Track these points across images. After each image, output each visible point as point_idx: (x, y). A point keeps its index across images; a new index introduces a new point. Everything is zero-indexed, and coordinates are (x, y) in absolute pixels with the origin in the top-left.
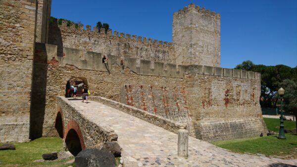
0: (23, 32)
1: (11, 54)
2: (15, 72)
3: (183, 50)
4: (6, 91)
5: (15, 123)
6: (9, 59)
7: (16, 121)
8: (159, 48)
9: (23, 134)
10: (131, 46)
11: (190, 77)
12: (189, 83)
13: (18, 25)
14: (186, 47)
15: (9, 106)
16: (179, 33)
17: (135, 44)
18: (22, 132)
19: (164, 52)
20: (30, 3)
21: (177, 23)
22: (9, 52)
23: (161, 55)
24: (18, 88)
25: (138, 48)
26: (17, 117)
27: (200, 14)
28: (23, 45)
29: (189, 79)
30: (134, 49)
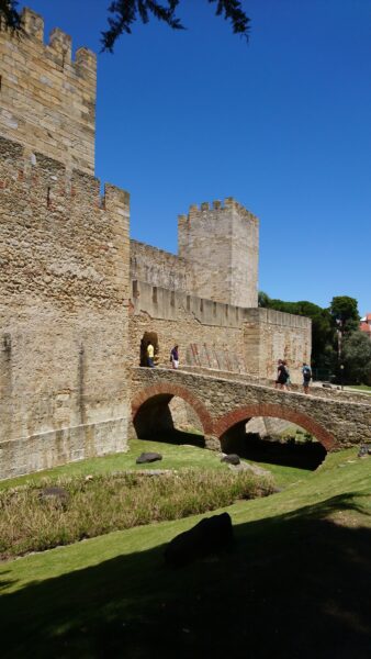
0: (117, 256)
1: (104, 297)
2: (110, 328)
3: (215, 276)
4: (102, 362)
5: (112, 419)
6: (103, 305)
7: (112, 415)
8: (174, 269)
9: (121, 438)
10: (139, 263)
11: (251, 327)
12: (250, 337)
13: (110, 245)
14: (220, 272)
15: (104, 389)
16: (203, 245)
17: (144, 259)
18: (119, 432)
19: (181, 276)
20: (122, 205)
21: (199, 225)
22: (103, 294)
23: (176, 282)
24: (114, 357)
25: (147, 268)
26: (113, 408)
27: (241, 218)
28: (118, 280)
29: (249, 331)
30: (143, 270)
